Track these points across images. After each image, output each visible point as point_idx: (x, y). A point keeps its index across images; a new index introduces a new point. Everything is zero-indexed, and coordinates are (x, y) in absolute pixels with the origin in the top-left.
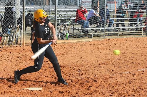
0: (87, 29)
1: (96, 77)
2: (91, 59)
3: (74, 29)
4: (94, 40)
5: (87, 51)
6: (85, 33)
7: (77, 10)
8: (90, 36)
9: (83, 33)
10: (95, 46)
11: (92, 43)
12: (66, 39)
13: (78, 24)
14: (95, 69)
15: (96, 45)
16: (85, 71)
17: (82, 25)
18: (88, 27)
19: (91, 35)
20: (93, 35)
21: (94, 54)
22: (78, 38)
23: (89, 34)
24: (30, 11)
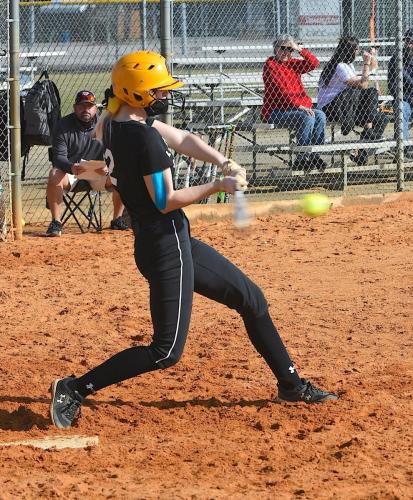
0: (316, 149)
1: (357, 375)
2: (336, 293)
3: (256, 149)
4: (352, 203)
5: (316, 255)
6: (306, 168)
7: (267, 63)
8: (333, 184)
9: (300, 169)
10: (357, 227)
11: (344, 216)
12: (219, 201)
13: (272, 126)
14: (350, 339)
15: (362, 224)
16: (302, 352)
17: (293, 132)
18: (320, 142)
19: (336, 175)
20: (348, 175)
21: (349, 266)
22: (277, 190)
23: (326, 171)
24: (45, 73)
